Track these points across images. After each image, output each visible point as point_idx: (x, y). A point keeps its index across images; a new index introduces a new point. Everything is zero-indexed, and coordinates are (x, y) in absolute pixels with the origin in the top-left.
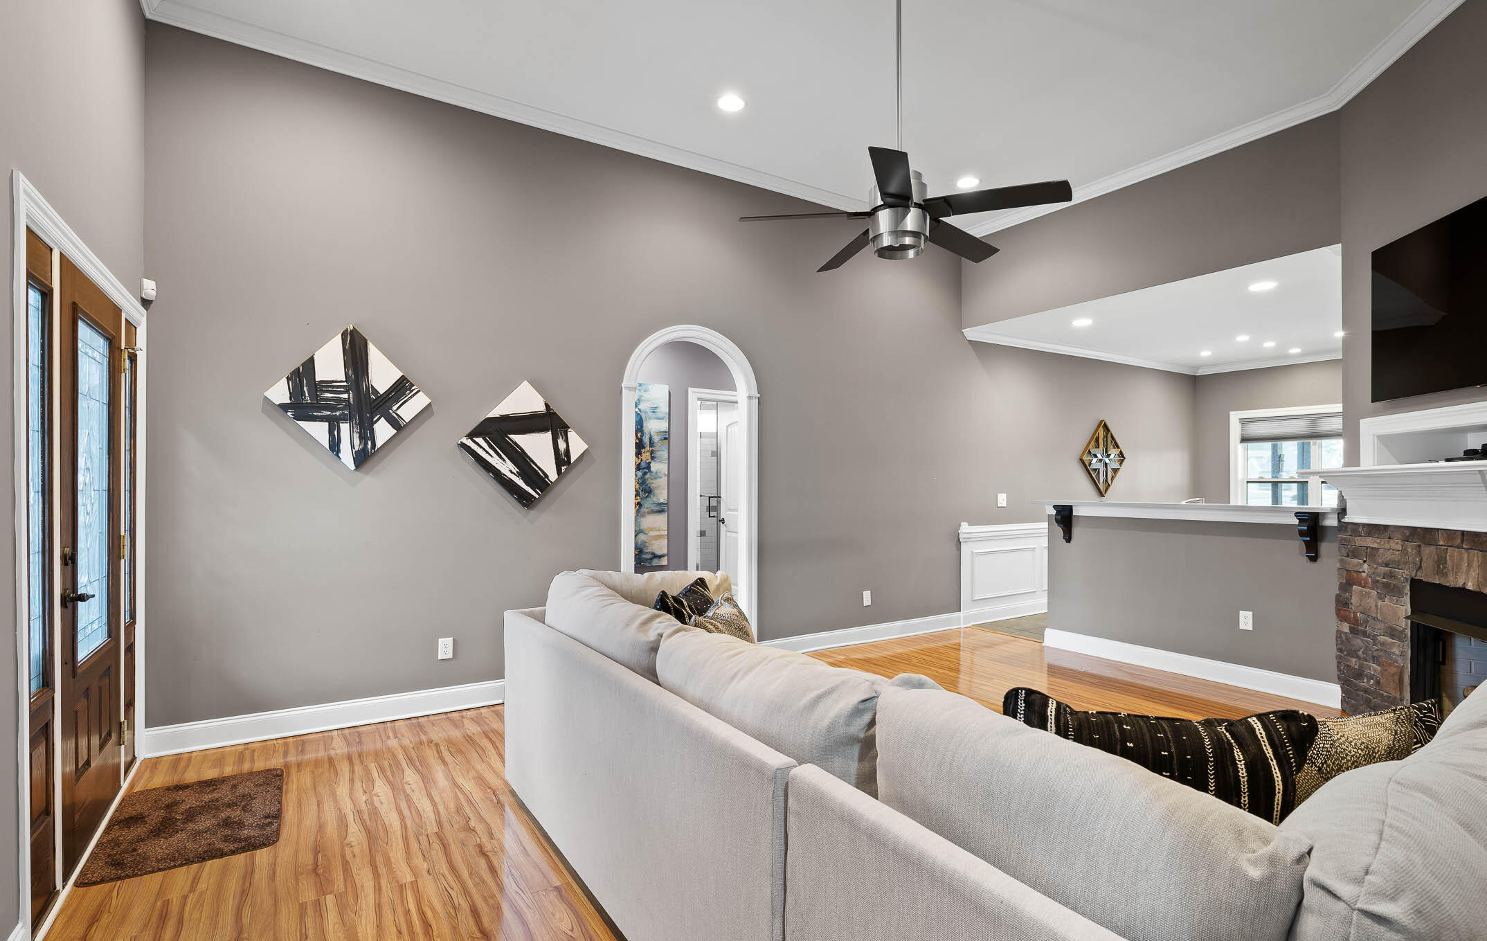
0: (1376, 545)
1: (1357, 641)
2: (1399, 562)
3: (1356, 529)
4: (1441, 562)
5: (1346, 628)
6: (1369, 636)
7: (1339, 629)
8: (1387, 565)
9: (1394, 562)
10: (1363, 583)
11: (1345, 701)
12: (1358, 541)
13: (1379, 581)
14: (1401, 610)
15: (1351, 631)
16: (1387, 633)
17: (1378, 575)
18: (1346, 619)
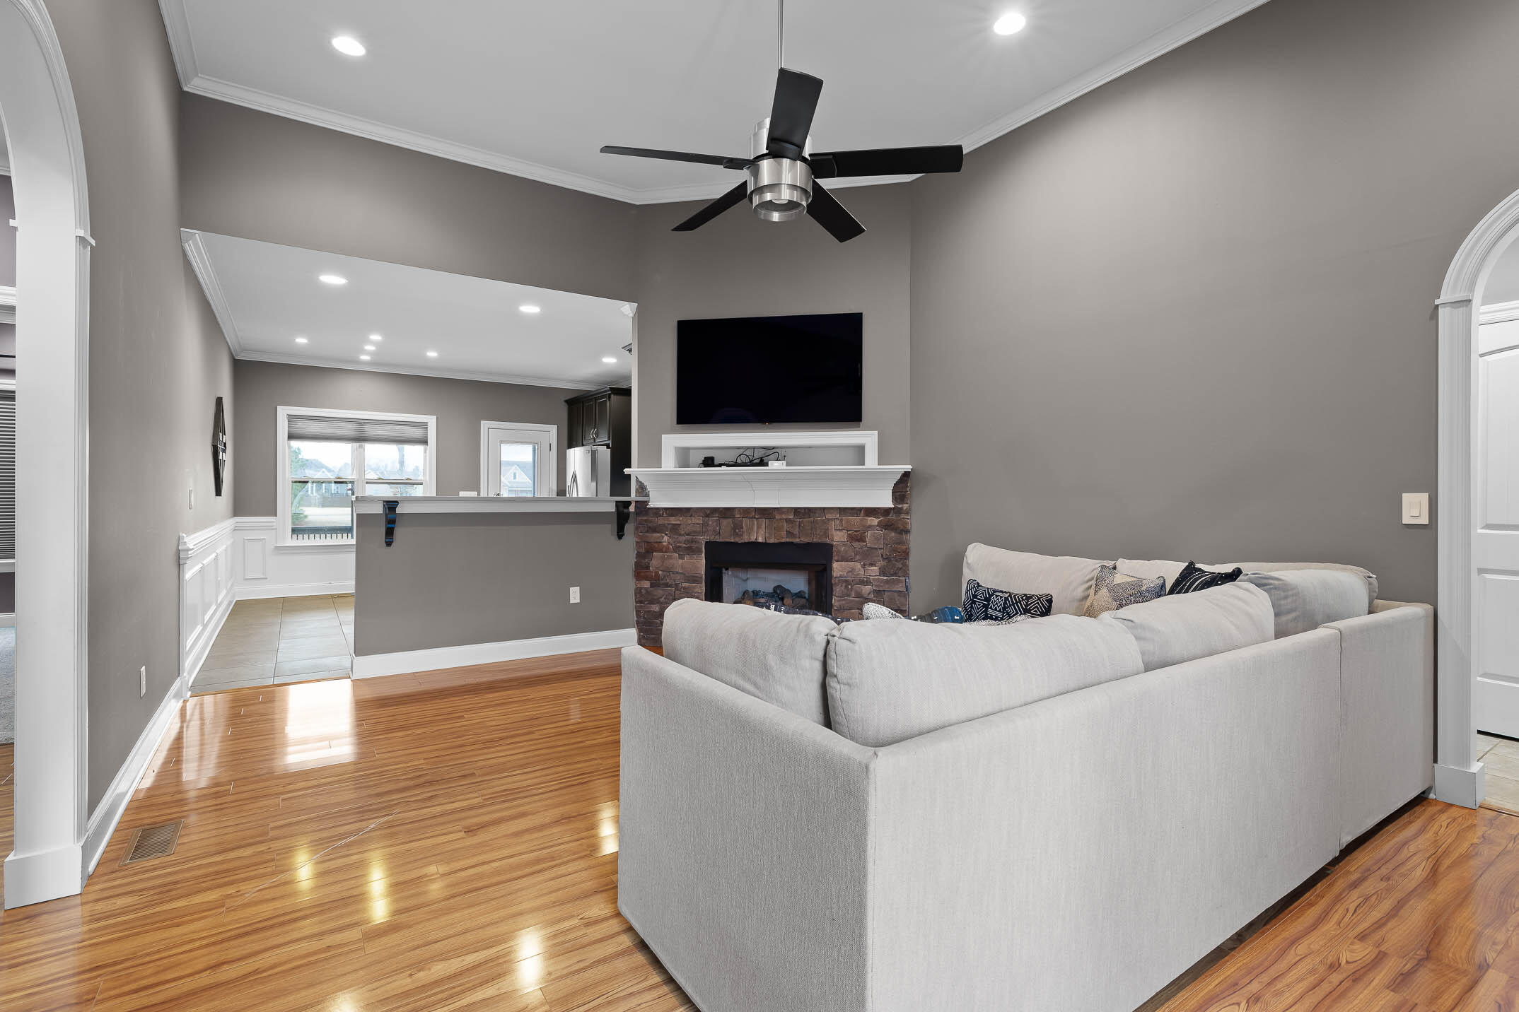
0: (679, 523)
1: (659, 592)
2: (700, 531)
3: (657, 511)
4: (737, 528)
5: (646, 584)
6: (671, 586)
7: (639, 586)
8: (688, 535)
9: (695, 532)
10: (664, 550)
11: (643, 637)
12: (661, 521)
13: (680, 547)
14: (700, 563)
15: (652, 585)
16: (689, 580)
17: (679, 542)
18: (646, 578)
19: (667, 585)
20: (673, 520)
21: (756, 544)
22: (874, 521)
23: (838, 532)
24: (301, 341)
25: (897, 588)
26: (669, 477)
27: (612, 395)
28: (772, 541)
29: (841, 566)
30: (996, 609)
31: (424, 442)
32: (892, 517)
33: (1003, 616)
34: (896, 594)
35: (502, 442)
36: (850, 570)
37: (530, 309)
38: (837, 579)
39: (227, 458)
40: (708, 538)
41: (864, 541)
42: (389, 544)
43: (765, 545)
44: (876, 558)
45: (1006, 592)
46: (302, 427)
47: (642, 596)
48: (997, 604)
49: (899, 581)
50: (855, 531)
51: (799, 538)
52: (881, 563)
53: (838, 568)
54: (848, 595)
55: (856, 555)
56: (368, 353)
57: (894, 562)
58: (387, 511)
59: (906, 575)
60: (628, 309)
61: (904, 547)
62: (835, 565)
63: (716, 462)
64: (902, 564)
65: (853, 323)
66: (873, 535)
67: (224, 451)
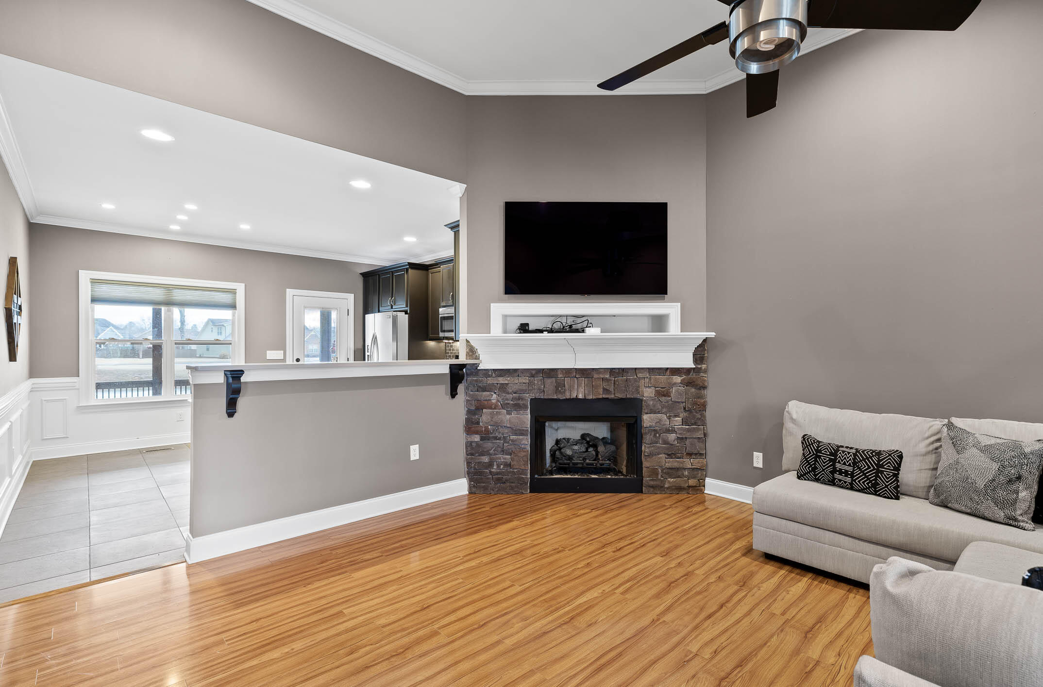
0: (506, 382)
1: (488, 445)
2: (526, 390)
3: (487, 373)
4: (559, 386)
5: (477, 438)
6: (500, 439)
7: (469, 440)
8: (515, 393)
9: (522, 390)
10: (493, 406)
11: (474, 486)
12: (490, 381)
13: (509, 404)
14: (526, 418)
15: (482, 439)
16: (516, 433)
17: (507, 399)
18: (477, 433)
19: (496, 438)
20: (502, 380)
21: (577, 399)
22: (678, 379)
23: (647, 389)
24: (108, 206)
25: (698, 435)
26: (496, 342)
27: (410, 270)
28: (590, 397)
29: (650, 418)
30: (844, 464)
31: (233, 306)
32: (692, 375)
33: (854, 470)
34: (696, 440)
35: (305, 307)
36: (658, 421)
37: (361, 184)
38: (647, 429)
39: (22, 321)
40: (533, 396)
41: (670, 396)
42: (231, 415)
43: (584, 400)
44: (679, 411)
45: (851, 448)
46: (104, 291)
47: (472, 448)
48: (845, 458)
49: (699, 430)
50: (662, 388)
51: (614, 394)
52: (683, 414)
53: (647, 420)
54: (657, 443)
55: (663, 408)
56: (180, 223)
57: (695, 414)
58: (231, 380)
59: (704, 424)
60: (458, 189)
61: (703, 401)
62: (645, 417)
63: (531, 328)
64: (701, 415)
65: (658, 211)
66: (677, 391)
67: (19, 314)
